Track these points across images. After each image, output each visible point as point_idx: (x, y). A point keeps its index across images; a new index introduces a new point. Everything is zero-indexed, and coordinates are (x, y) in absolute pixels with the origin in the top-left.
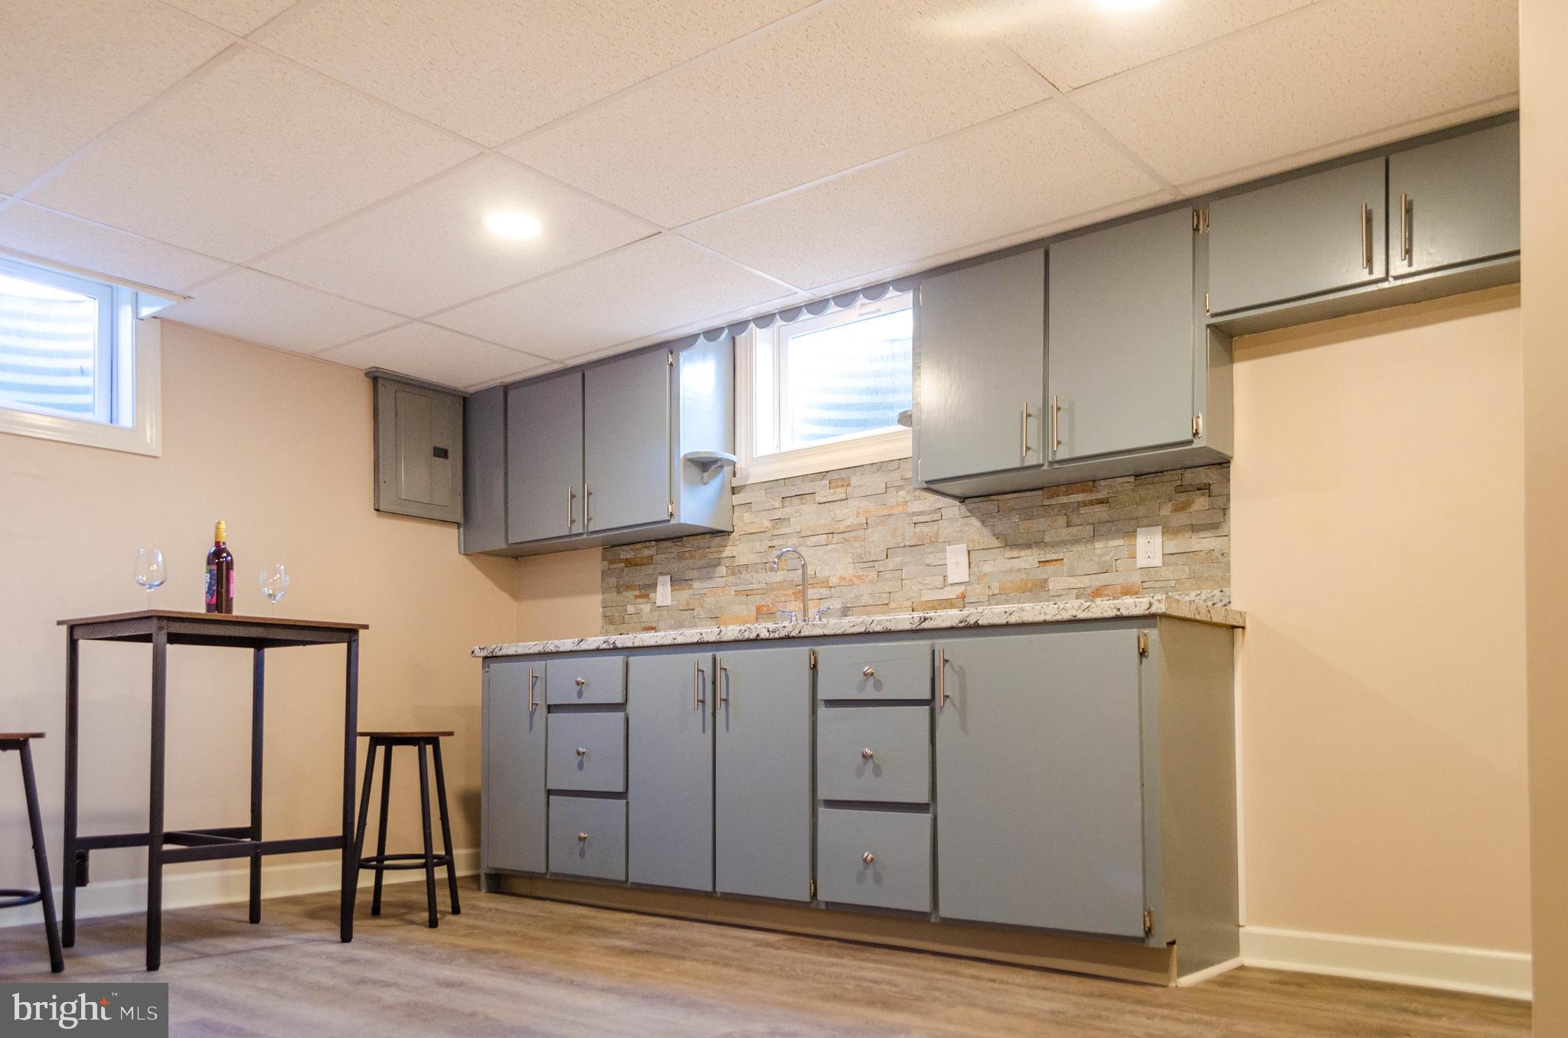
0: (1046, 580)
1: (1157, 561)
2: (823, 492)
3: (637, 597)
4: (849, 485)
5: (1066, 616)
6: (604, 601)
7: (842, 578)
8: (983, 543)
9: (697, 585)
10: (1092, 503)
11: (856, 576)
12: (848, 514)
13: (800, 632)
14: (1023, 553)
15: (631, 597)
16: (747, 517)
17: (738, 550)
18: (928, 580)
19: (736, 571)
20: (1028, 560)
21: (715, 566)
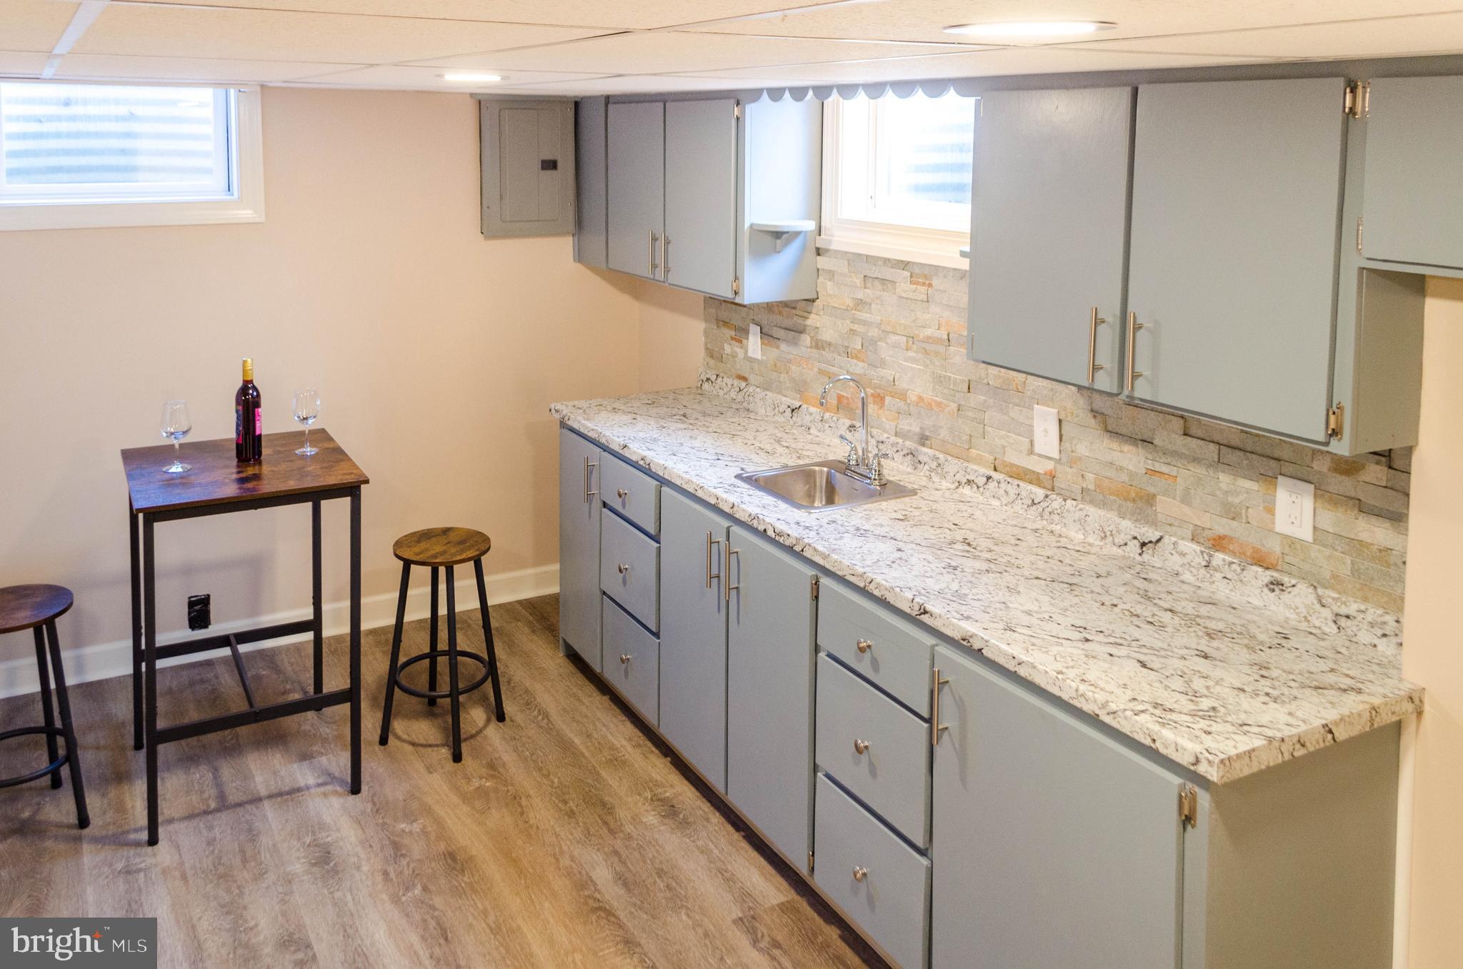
0: (1154, 496)
1: (1306, 534)
2: (904, 285)
3: (732, 338)
4: (930, 285)
6: (705, 330)
7: (921, 398)
8: (1077, 415)
9: (783, 347)
11: (935, 401)
12: (930, 321)
13: (803, 550)
14: (1125, 448)
15: (728, 336)
16: (831, 286)
17: (823, 324)
18: (1012, 438)
20: (1132, 460)
21: (801, 333)
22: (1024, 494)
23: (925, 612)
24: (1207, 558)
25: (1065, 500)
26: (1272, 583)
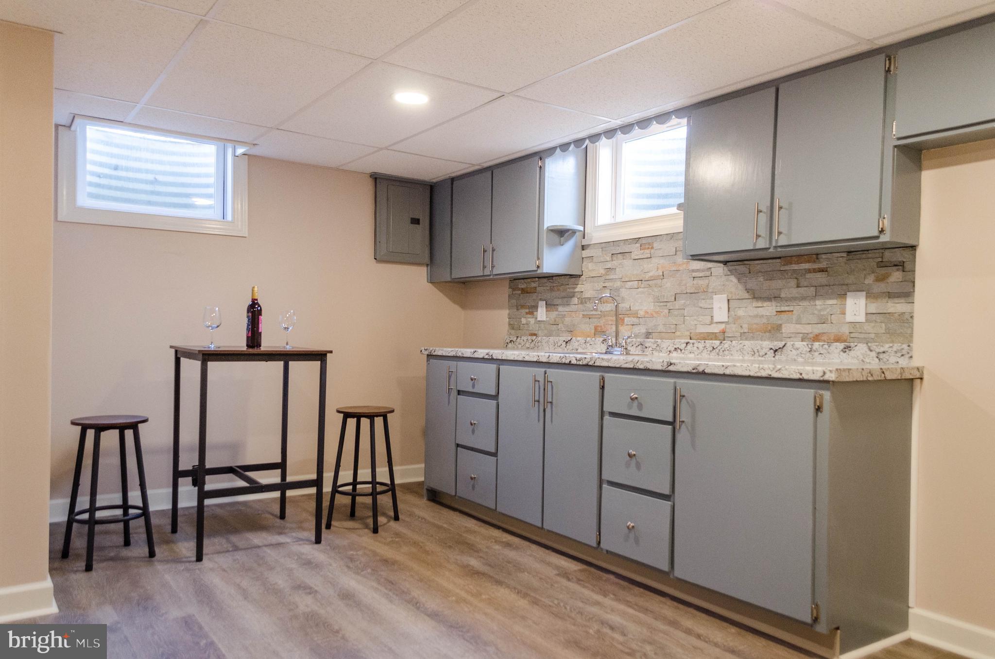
0: (781, 325)
1: (862, 318)
2: (636, 252)
3: (527, 313)
4: (652, 248)
5: (764, 374)
6: (509, 314)
7: (646, 312)
8: (738, 294)
9: (560, 308)
10: (815, 271)
11: (655, 312)
12: (652, 268)
13: (594, 363)
14: (765, 304)
15: (524, 313)
16: (591, 266)
17: (585, 288)
18: (701, 318)
19: (583, 301)
20: (768, 309)
21: (571, 297)
22: (708, 345)
23: (671, 364)
24: (810, 346)
25: (731, 341)
26: (845, 348)
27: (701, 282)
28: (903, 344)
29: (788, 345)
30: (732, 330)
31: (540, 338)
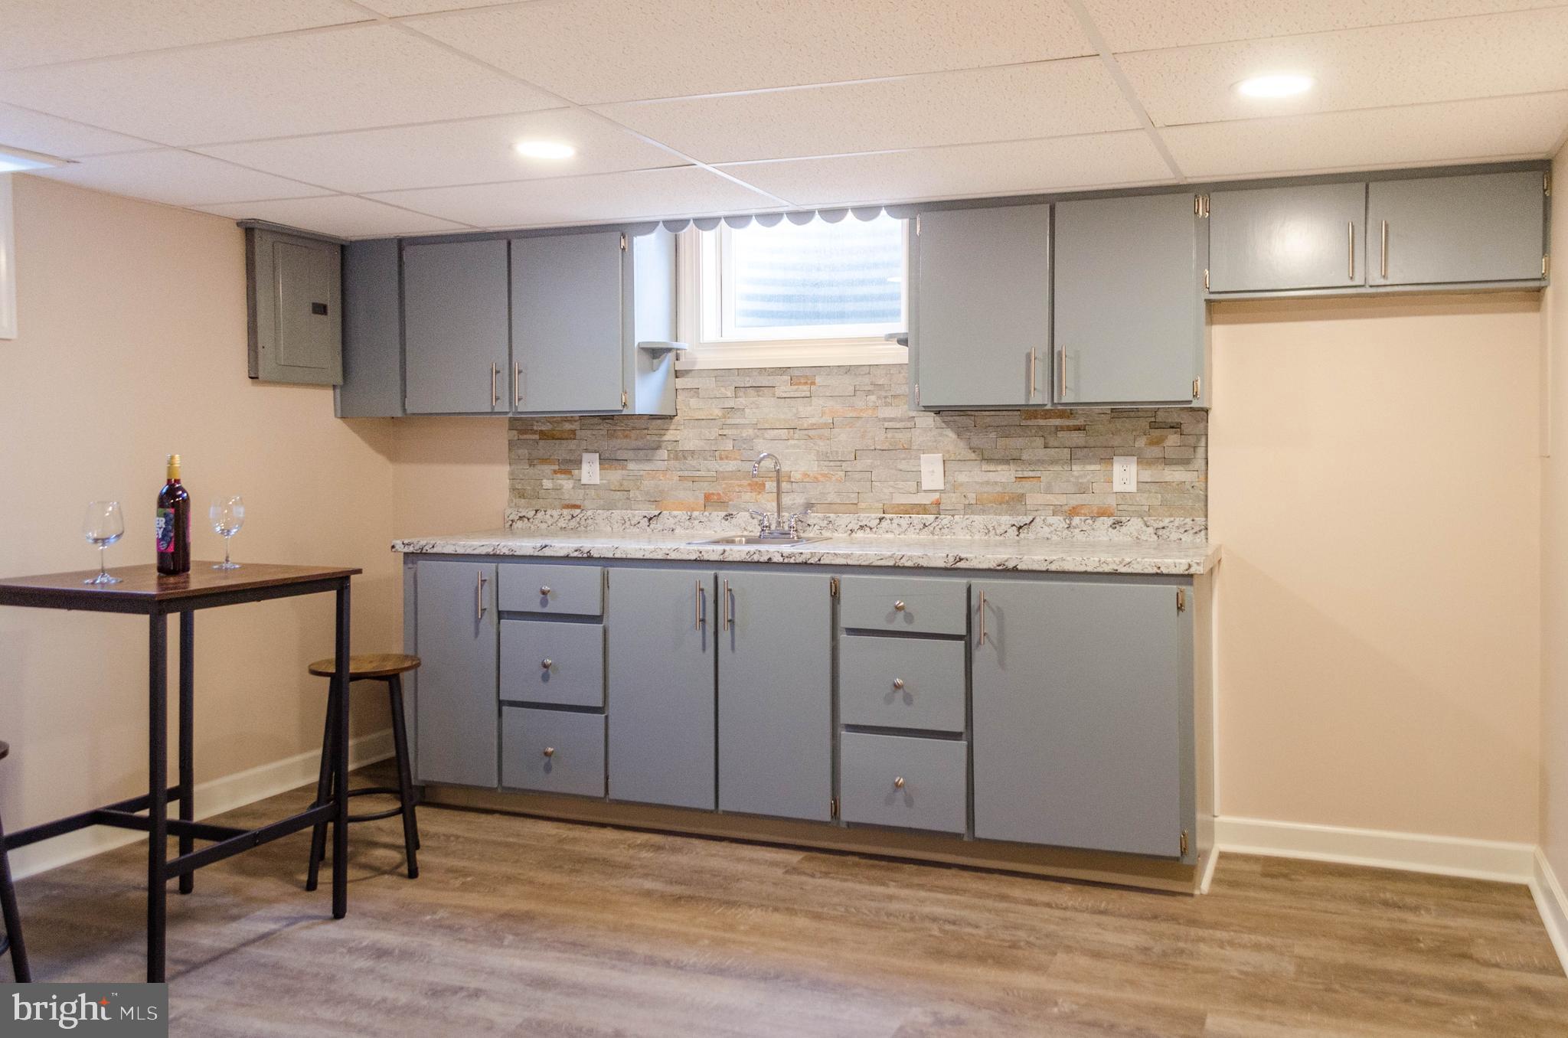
0: (1023, 495)
1: (1132, 487)
2: (783, 387)
3: (555, 472)
4: (813, 383)
5: (1107, 569)
6: (512, 473)
7: (806, 475)
8: (959, 454)
9: (631, 466)
10: (1069, 429)
11: (821, 474)
12: (813, 412)
13: (819, 560)
14: (1000, 468)
15: (548, 471)
16: (693, 402)
17: (684, 436)
18: (901, 485)
19: (679, 455)
20: (1004, 475)
21: (654, 449)
22: (915, 522)
23: (961, 560)
24: (1068, 522)
25: (953, 516)
26: (1114, 524)
27: (899, 435)
28: (1185, 518)
29: (1038, 520)
30: (951, 500)
31: (590, 513)
